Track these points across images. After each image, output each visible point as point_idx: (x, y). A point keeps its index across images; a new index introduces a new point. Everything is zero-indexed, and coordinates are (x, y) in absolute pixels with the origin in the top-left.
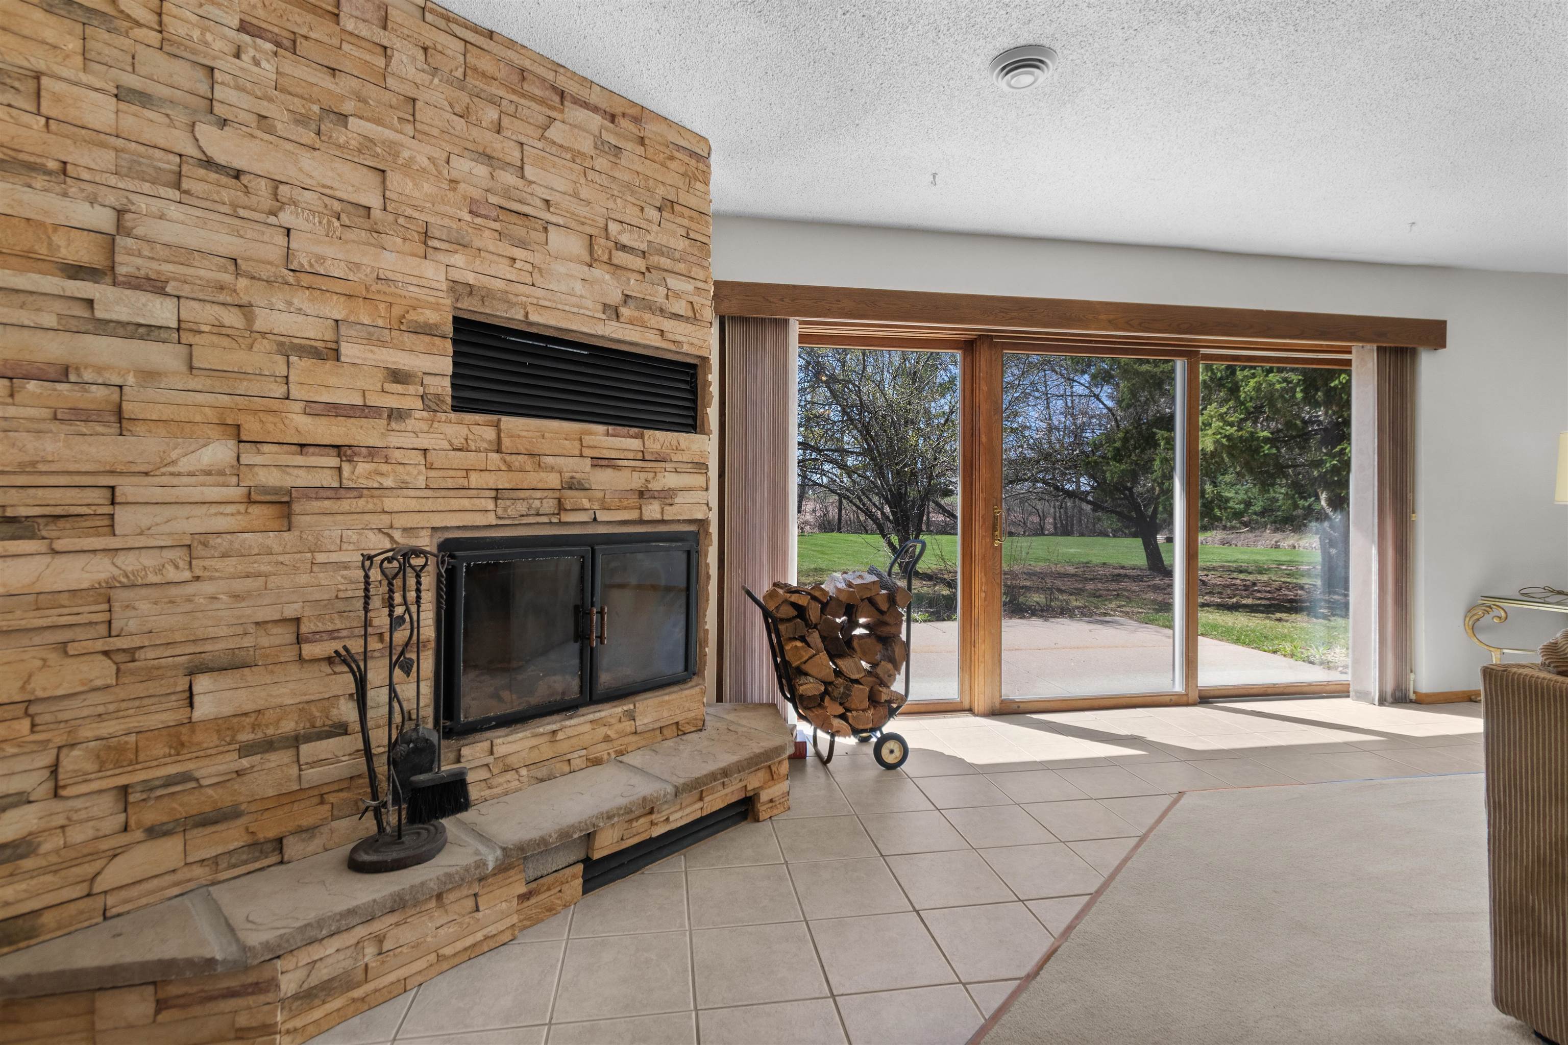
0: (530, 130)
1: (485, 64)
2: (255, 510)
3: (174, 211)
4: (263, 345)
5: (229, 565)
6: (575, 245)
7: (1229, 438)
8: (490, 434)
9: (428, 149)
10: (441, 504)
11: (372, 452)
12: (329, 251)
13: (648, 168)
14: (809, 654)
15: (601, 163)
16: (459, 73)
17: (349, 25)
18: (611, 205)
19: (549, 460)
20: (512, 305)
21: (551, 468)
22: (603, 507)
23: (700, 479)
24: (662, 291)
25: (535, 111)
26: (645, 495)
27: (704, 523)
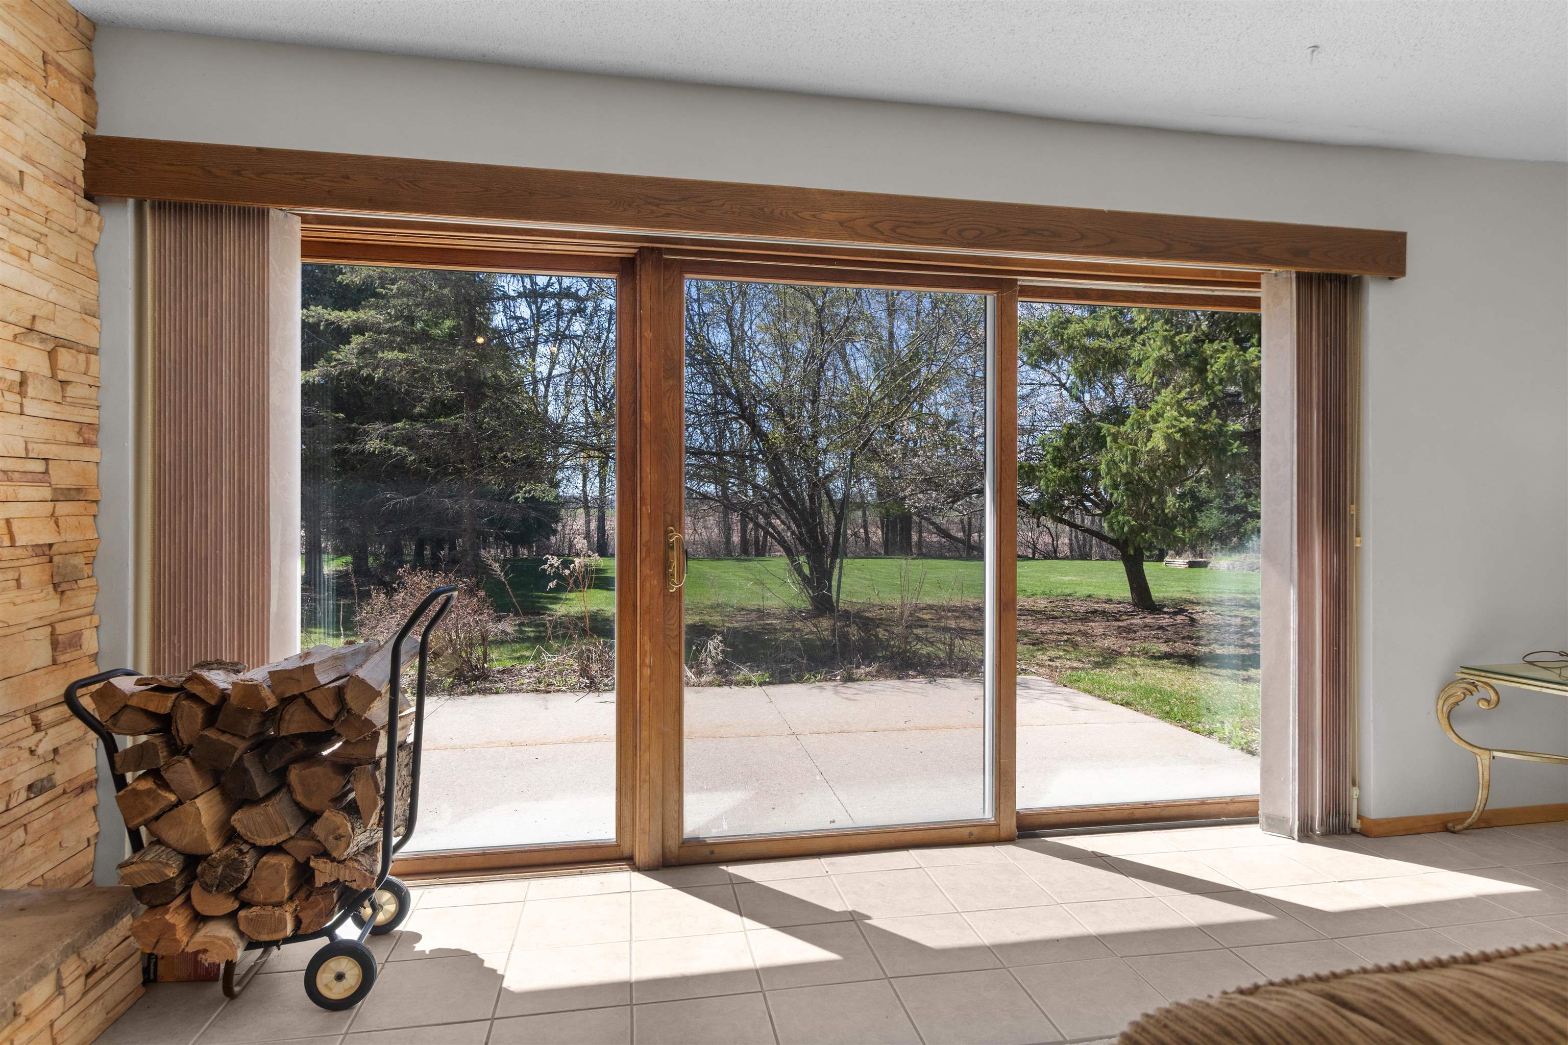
7: (1184, 432)
14: (162, 805)
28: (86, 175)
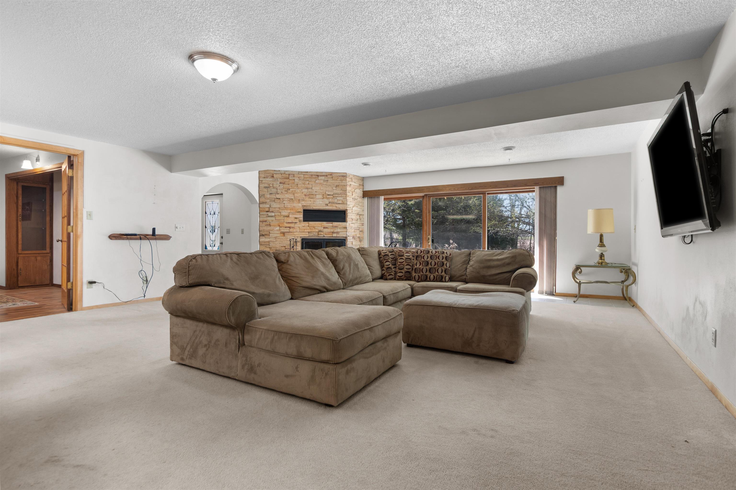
0: (313, 183)
1: (306, 176)
2: (281, 234)
3: (274, 204)
4: (282, 216)
6: (321, 196)
8: (308, 224)
9: (299, 190)
10: (301, 234)
11: (293, 227)
12: (288, 205)
13: (333, 181)
15: (325, 183)
16: (303, 179)
17: (290, 178)
18: (326, 189)
19: (316, 228)
20: (310, 207)
21: (317, 229)
22: (326, 234)
23: (345, 230)
24: (336, 200)
25: (314, 180)
26: (333, 233)
27: (346, 237)
28: (363, 195)
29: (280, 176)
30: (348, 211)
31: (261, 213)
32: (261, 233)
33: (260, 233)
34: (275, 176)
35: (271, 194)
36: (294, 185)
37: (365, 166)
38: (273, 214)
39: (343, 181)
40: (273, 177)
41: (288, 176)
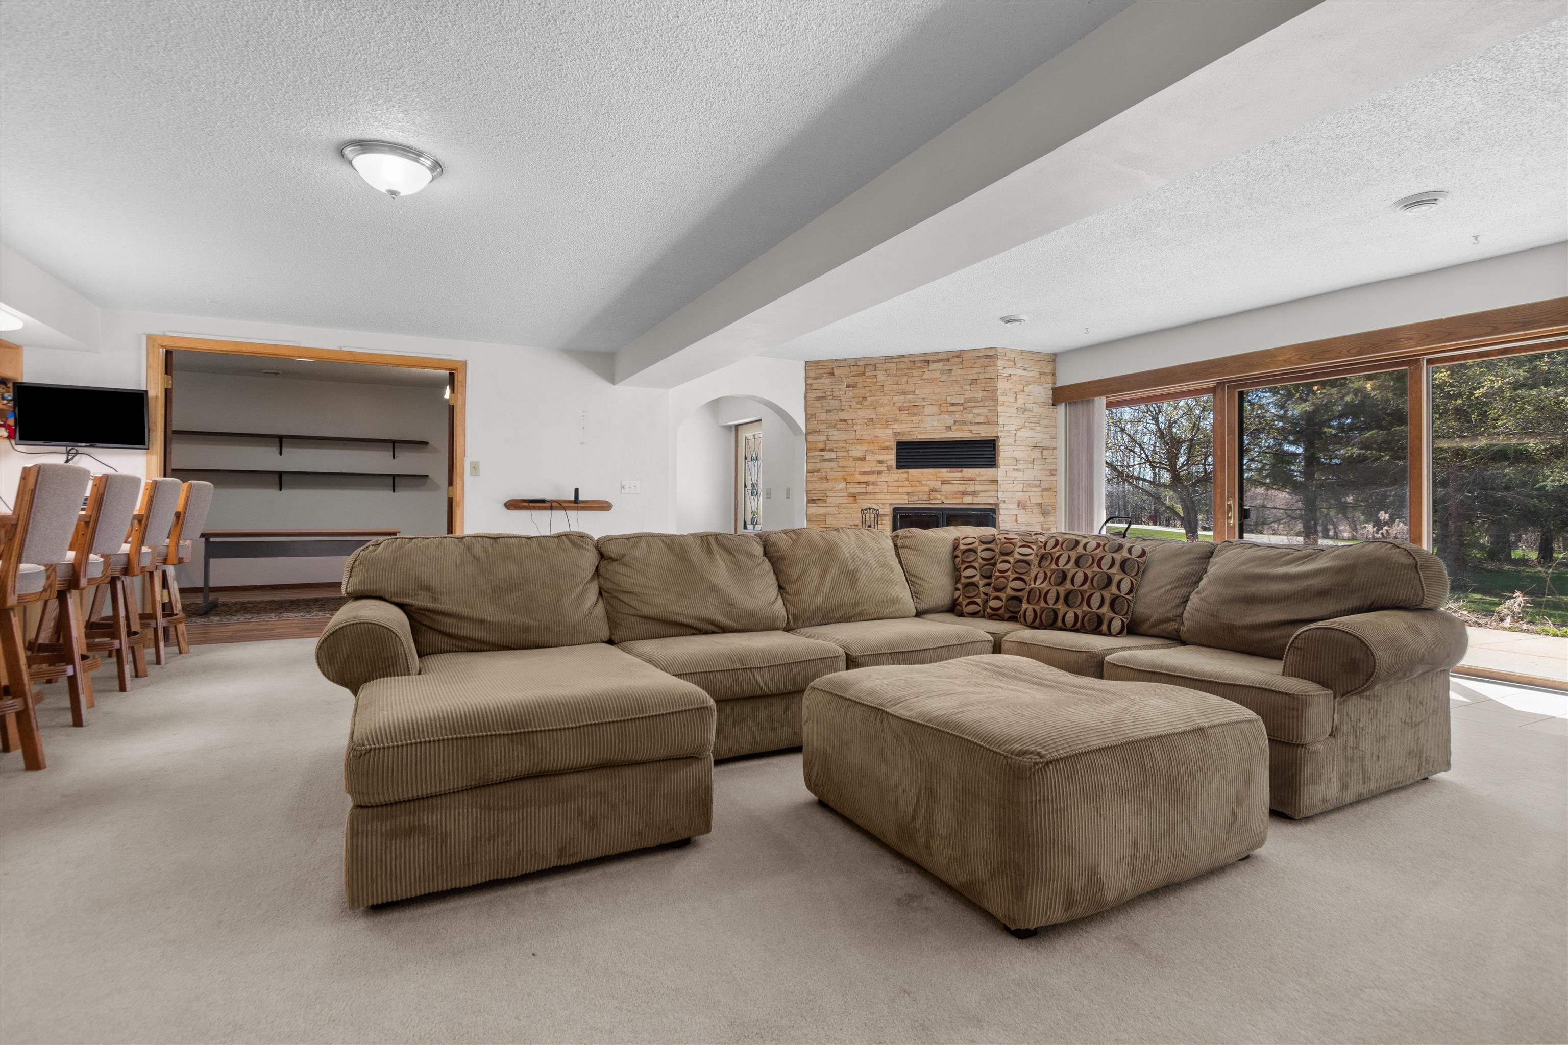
0: (917, 378)
1: (902, 366)
2: (850, 498)
3: (835, 433)
4: (851, 459)
5: (844, 511)
6: (935, 409)
8: (905, 475)
9: (887, 398)
10: (891, 497)
11: (874, 483)
12: (864, 433)
13: (964, 371)
15: (944, 378)
16: (895, 372)
17: (867, 374)
18: (948, 391)
19: (925, 482)
20: (911, 435)
21: (926, 485)
22: (946, 498)
23: (994, 487)
24: (971, 415)
25: (919, 372)
26: (965, 493)
27: (997, 505)
28: (1053, 399)
29: (846, 371)
30: (1002, 441)
31: (810, 454)
32: (809, 495)
33: (807, 497)
34: (836, 372)
35: (828, 411)
36: (877, 388)
37: (1008, 324)
38: (833, 455)
39: (989, 368)
40: (832, 374)
41: (862, 369)
